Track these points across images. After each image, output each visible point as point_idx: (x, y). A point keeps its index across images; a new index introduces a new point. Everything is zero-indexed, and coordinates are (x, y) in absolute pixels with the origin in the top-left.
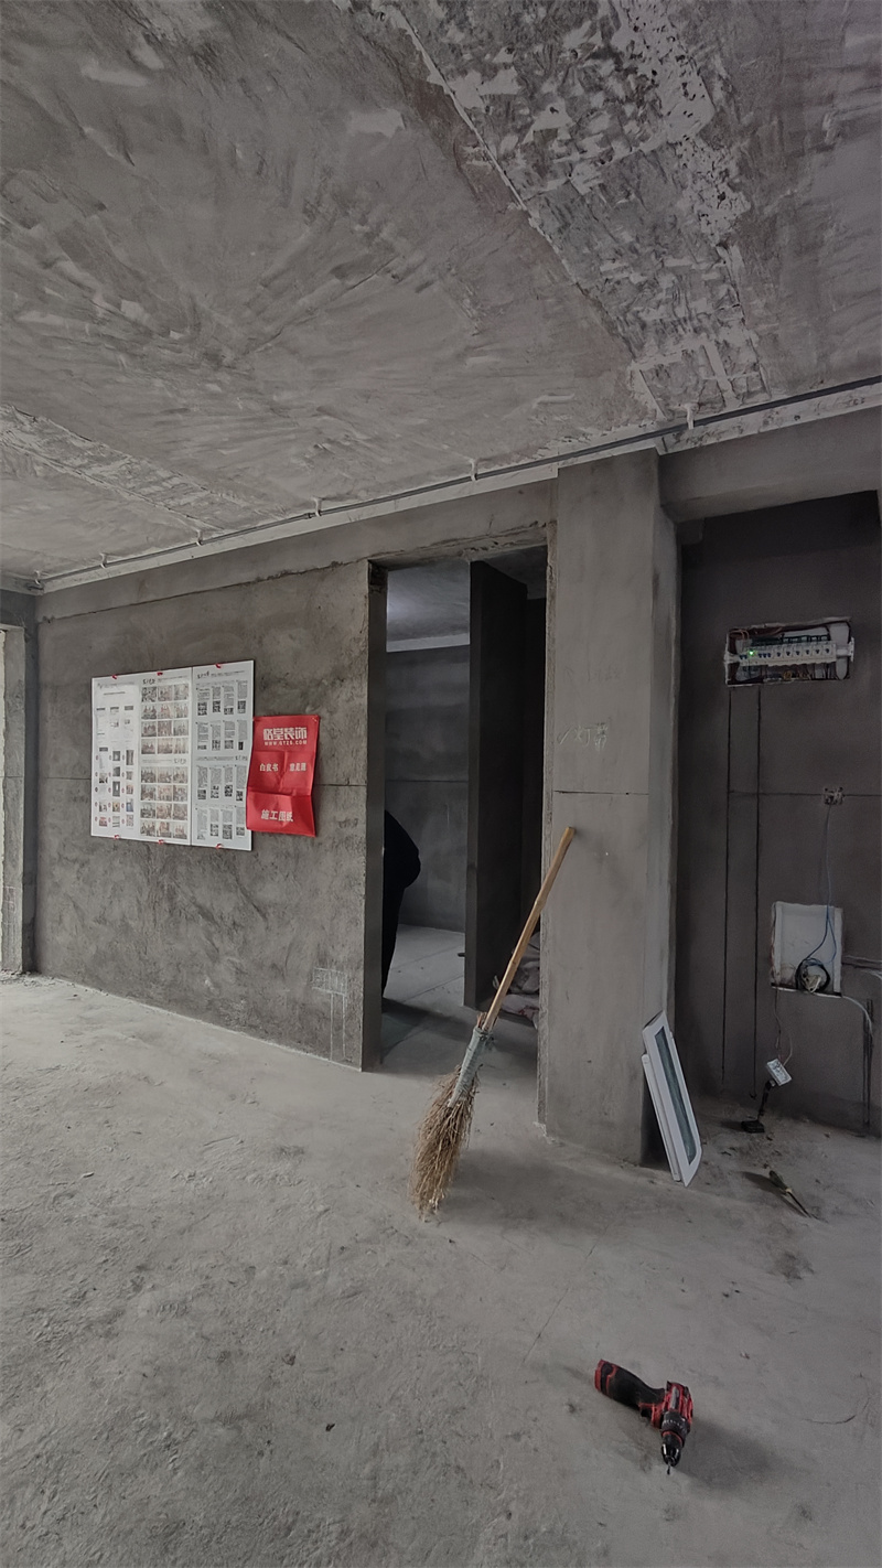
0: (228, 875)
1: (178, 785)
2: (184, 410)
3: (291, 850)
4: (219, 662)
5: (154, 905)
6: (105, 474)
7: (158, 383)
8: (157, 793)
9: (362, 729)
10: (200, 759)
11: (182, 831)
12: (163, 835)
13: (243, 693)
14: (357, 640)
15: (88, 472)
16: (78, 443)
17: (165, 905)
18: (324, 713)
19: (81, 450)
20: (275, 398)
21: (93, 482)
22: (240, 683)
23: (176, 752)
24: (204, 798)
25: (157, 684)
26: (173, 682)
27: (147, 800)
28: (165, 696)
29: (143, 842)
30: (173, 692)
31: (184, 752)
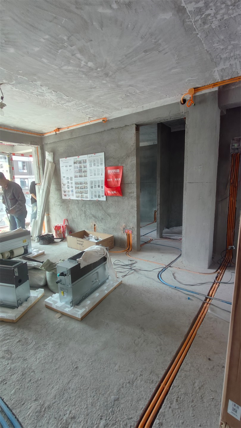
0: (100, 207)
1: (85, 185)
2: (95, 88)
3: (116, 200)
4: (95, 153)
5: (80, 215)
6: (69, 105)
7: (90, 81)
8: (79, 188)
9: (135, 169)
10: (90, 178)
11: (87, 197)
12: (82, 198)
13: (101, 161)
14: (132, 146)
15: (65, 105)
16: (65, 97)
17: (83, 215)
18: (124, 165)
19: (65, 99)
20: (119, 83)
21: (66, 107)
22: (101, 158)
23: (84, 177)
24: (92, 188)
25: (78, 160)
26: (82, 159)
27: (77, 189)
28: (80, 163)
29: (77, 200)
30: (82, 161)
31: (86, 177)
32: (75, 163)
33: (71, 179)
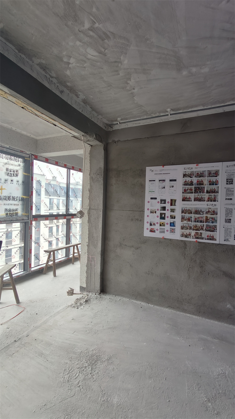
1: (209, 216)
8: (193, 219)
10: (226, 204)
12: (197, 238)
23: (208, 201)
25: (194, 170)
26: (207, 169)
27: (185, 222)
28: (200, 175)
29: (182, 241)
30: (206, 174)
31: (215, 201)
32: (185, 176)
33: (173, 202)
